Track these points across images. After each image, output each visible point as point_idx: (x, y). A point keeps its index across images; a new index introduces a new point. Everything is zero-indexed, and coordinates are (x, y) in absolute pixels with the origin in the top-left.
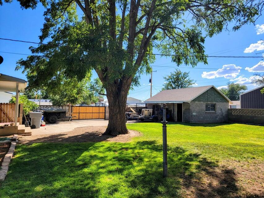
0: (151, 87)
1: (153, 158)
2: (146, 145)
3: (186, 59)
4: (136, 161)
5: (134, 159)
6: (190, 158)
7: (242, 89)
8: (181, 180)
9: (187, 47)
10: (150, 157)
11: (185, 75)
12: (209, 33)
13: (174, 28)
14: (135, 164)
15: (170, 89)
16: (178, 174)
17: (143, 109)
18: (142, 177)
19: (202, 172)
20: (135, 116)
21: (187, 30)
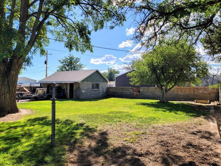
0: (47, 68)
1: (43, 132)
2: (37, 122)
3: (77, 47)
4: (25, 138)
5: (23, 136)
6: (76, 128)
7: (117, 73)
8: (67, 147)
9: (77, 36)
10: (40, 132)
11: (77, 60)
12: (95, 28)
13: (66, 18)
14: (23, 140)
15: (64, 71)
16: (65, 142)
17: (37, 89)
18: (30, 152)
19: (84, 138)
20: (28, 95)
21: (77, 22)
